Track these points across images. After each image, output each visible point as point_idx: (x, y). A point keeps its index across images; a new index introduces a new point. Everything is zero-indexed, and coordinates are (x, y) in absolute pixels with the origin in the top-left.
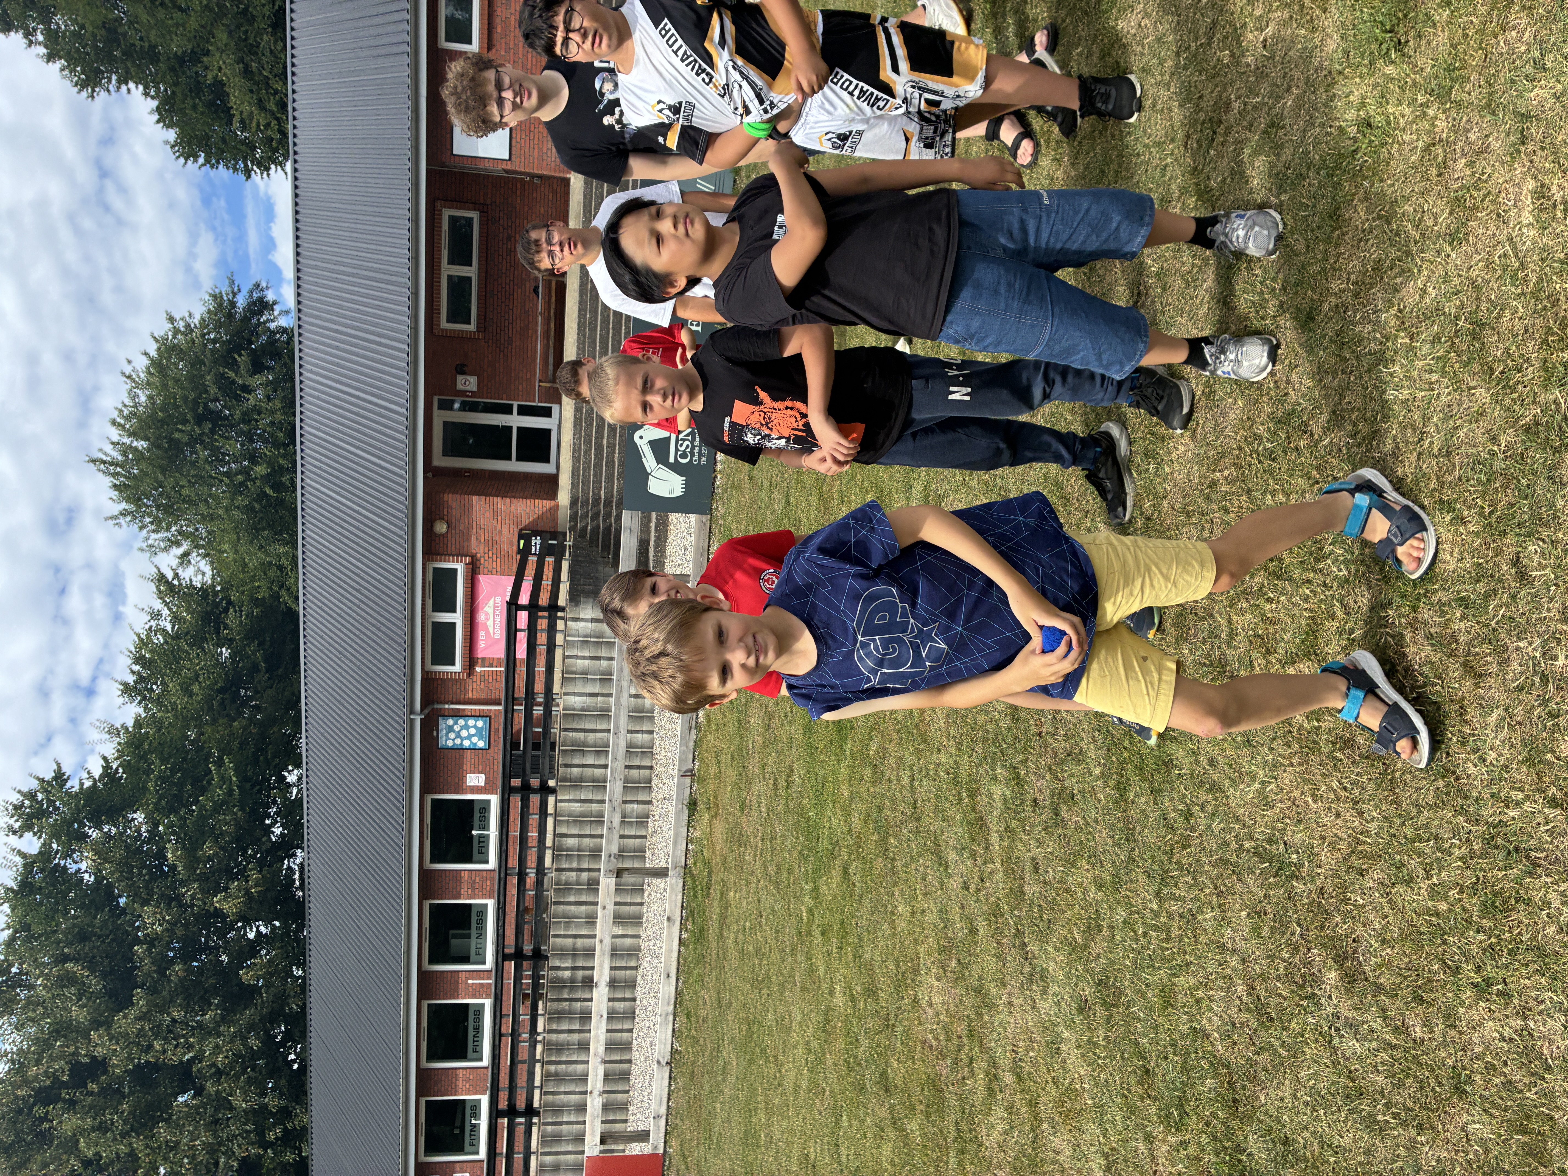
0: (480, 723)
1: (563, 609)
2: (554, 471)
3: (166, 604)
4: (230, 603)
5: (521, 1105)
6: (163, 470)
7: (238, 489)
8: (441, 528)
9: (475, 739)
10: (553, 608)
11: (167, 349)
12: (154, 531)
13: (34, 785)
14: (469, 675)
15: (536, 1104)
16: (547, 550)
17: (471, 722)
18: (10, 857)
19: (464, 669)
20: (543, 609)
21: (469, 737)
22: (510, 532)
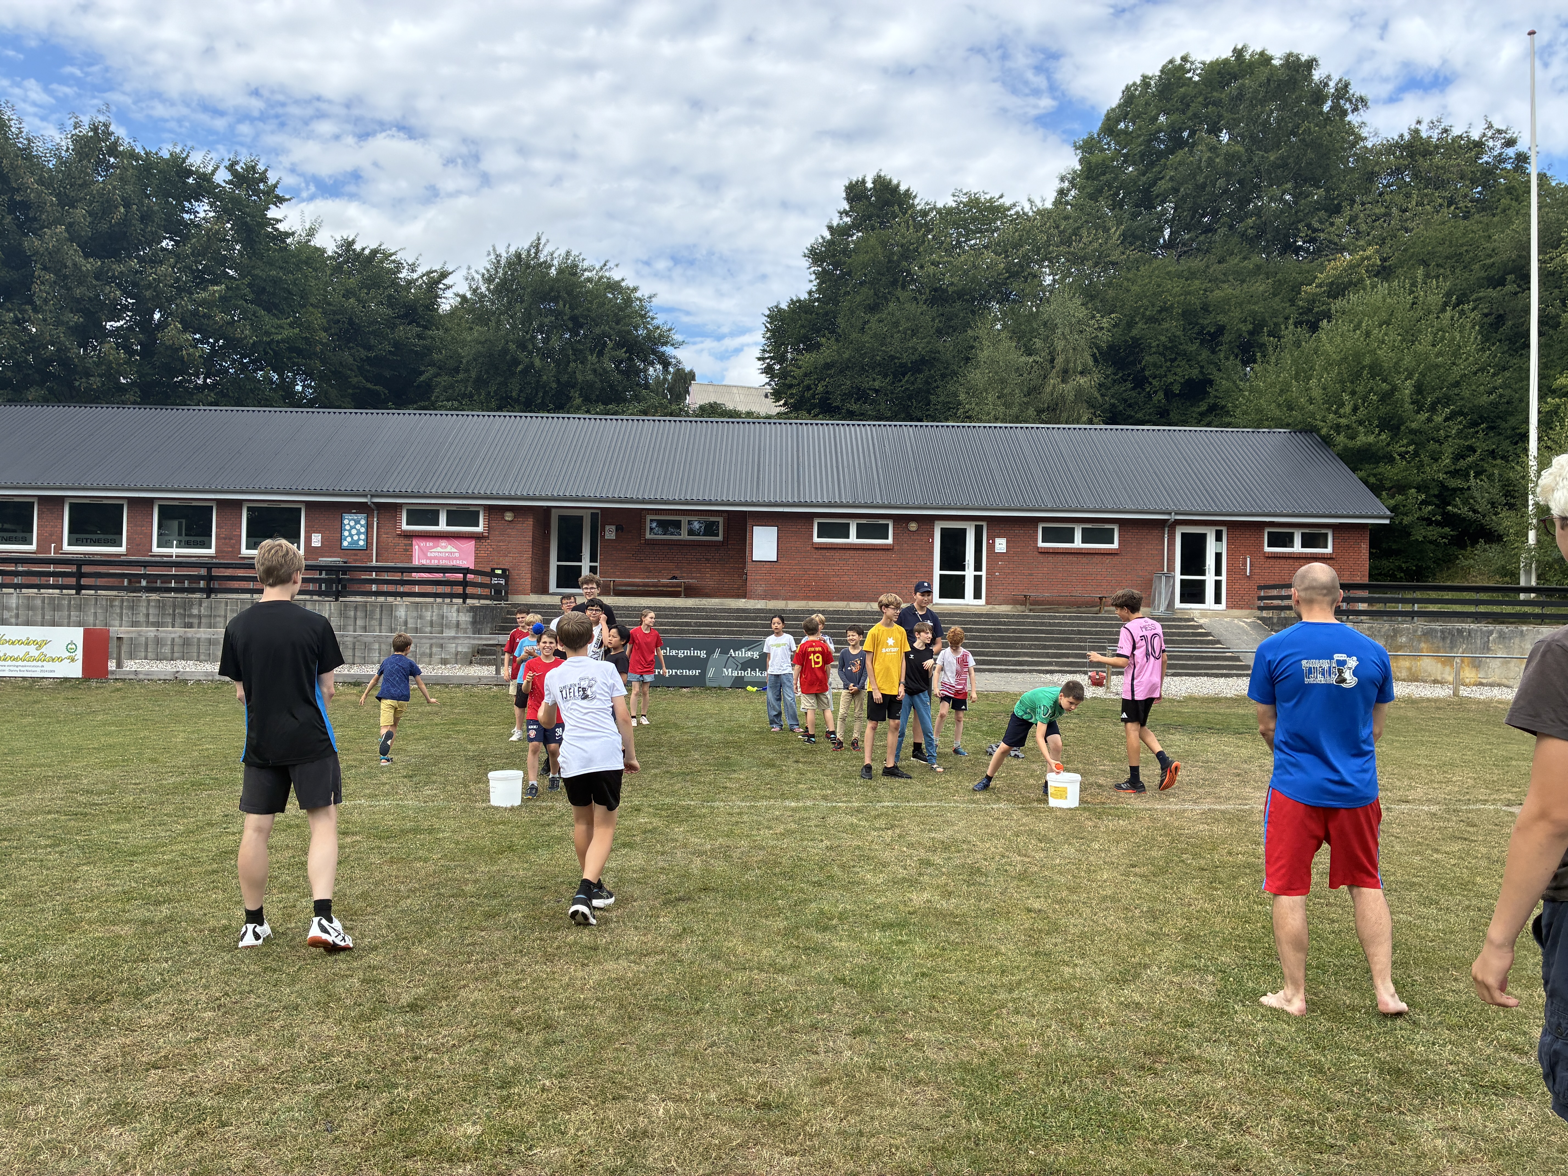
0: (361, 543)
1: (464, 602)
2: (551, 591)
3: (421, 277)
4: (426, 328)
5: (84, 581)
6: (533, 291)
7: (522, 345)
8: (509, 516)
9: (349, 539)
10: (465, 596)
11: (628, 295)
12: (483, 275)
13: (271, 181)
14: (400, 535)
15: (83, 592)
16: (498, 590)
17: (363, 537)
18: (212, 163)
19: (404, 531)
20: (464, 590)
21: (351, 535)
22: (506, 563)
